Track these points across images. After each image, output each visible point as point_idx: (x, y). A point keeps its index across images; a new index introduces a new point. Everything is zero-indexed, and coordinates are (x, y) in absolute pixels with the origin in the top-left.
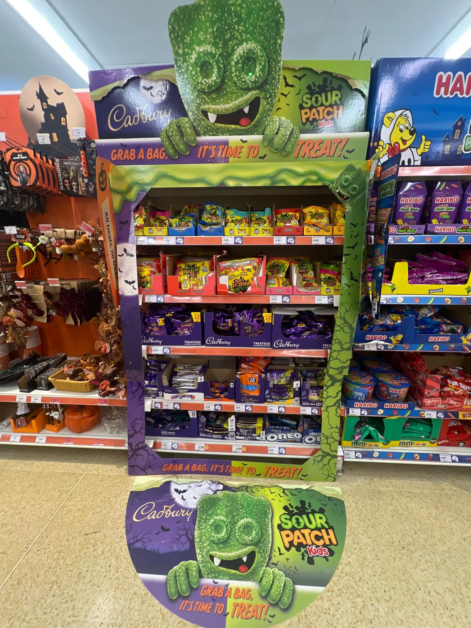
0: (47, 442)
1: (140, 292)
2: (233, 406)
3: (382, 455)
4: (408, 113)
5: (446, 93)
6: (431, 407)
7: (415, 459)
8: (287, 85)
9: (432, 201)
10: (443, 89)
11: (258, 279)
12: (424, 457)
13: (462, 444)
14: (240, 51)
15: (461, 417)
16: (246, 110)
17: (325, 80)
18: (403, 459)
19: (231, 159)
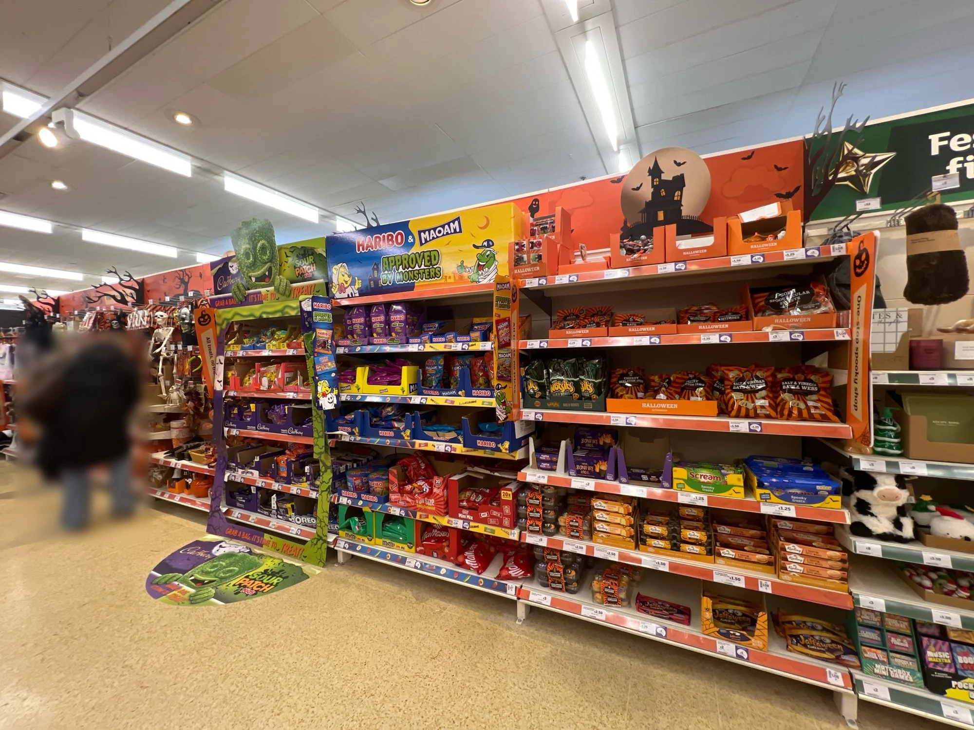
0: (179, 501)
1: (224, 388)
2: (272, 484)
3: (364, 550)
4: (345, 264)
5: (363, 250)
6: (395, 503)
7: (385, 559)
8: (287, 256)
9: (370, 320)
10: (361, 248)
11: (279, 379)
12: (395, 558)
13: (435, 554)
14: (259, 245)
15: (418, 518)
16: (267, 273)
17: (305, 251)
18: (378, 557)
19: (264, 301)
